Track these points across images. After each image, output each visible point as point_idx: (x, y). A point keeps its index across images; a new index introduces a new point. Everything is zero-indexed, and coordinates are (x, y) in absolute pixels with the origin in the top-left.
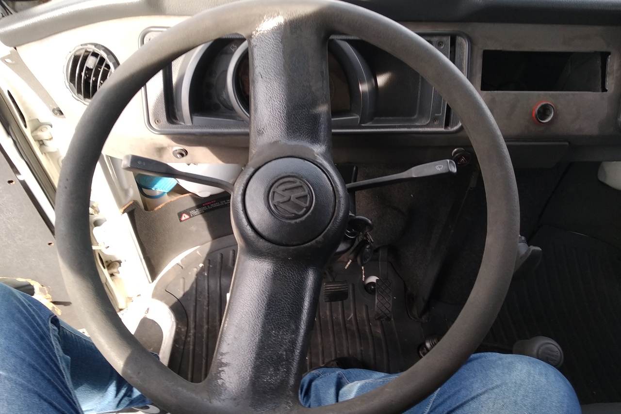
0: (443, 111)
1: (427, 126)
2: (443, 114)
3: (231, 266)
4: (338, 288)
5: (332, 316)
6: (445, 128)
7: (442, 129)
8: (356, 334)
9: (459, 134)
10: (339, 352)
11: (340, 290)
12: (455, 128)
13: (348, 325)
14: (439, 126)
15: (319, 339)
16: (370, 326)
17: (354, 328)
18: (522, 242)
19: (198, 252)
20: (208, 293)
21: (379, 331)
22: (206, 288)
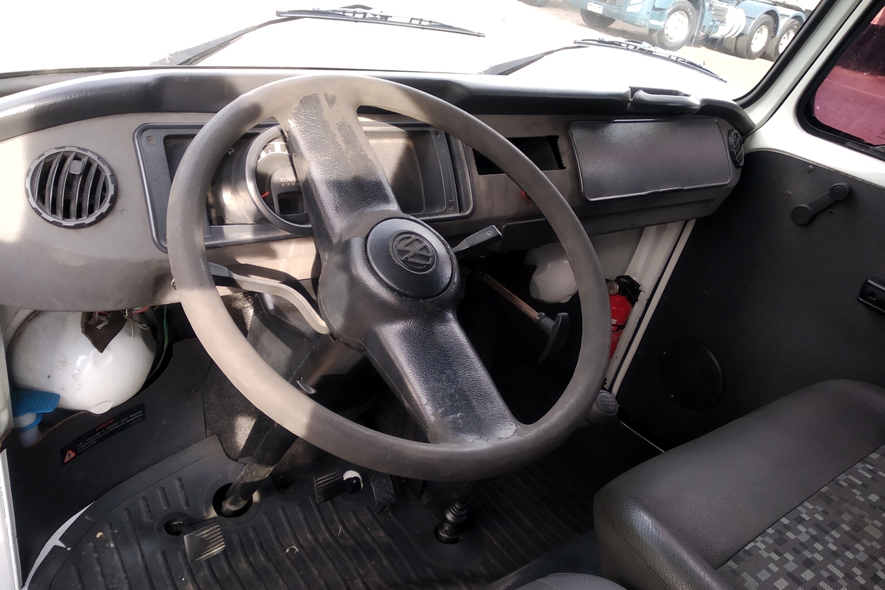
0: (455, 196)
1: (444, 213)
2: (455, 199)
3: (165, 508)
4: (331, 478)
5: (316, 539)
6: (460, 212)
7: (458, 215)
8: (358, 549)
9: (472, 218)
10: (347, 578)
11: (334, 480)
12: (468, 212)
13: (342, 542)
14: (455, 211)
15: (316, 572)
16: (369, 532)
17: (352, 542)
18: (544, 317)
19: (87, 517)
20: (125, 572)
21: (382, 534)
22: (119, 565)
